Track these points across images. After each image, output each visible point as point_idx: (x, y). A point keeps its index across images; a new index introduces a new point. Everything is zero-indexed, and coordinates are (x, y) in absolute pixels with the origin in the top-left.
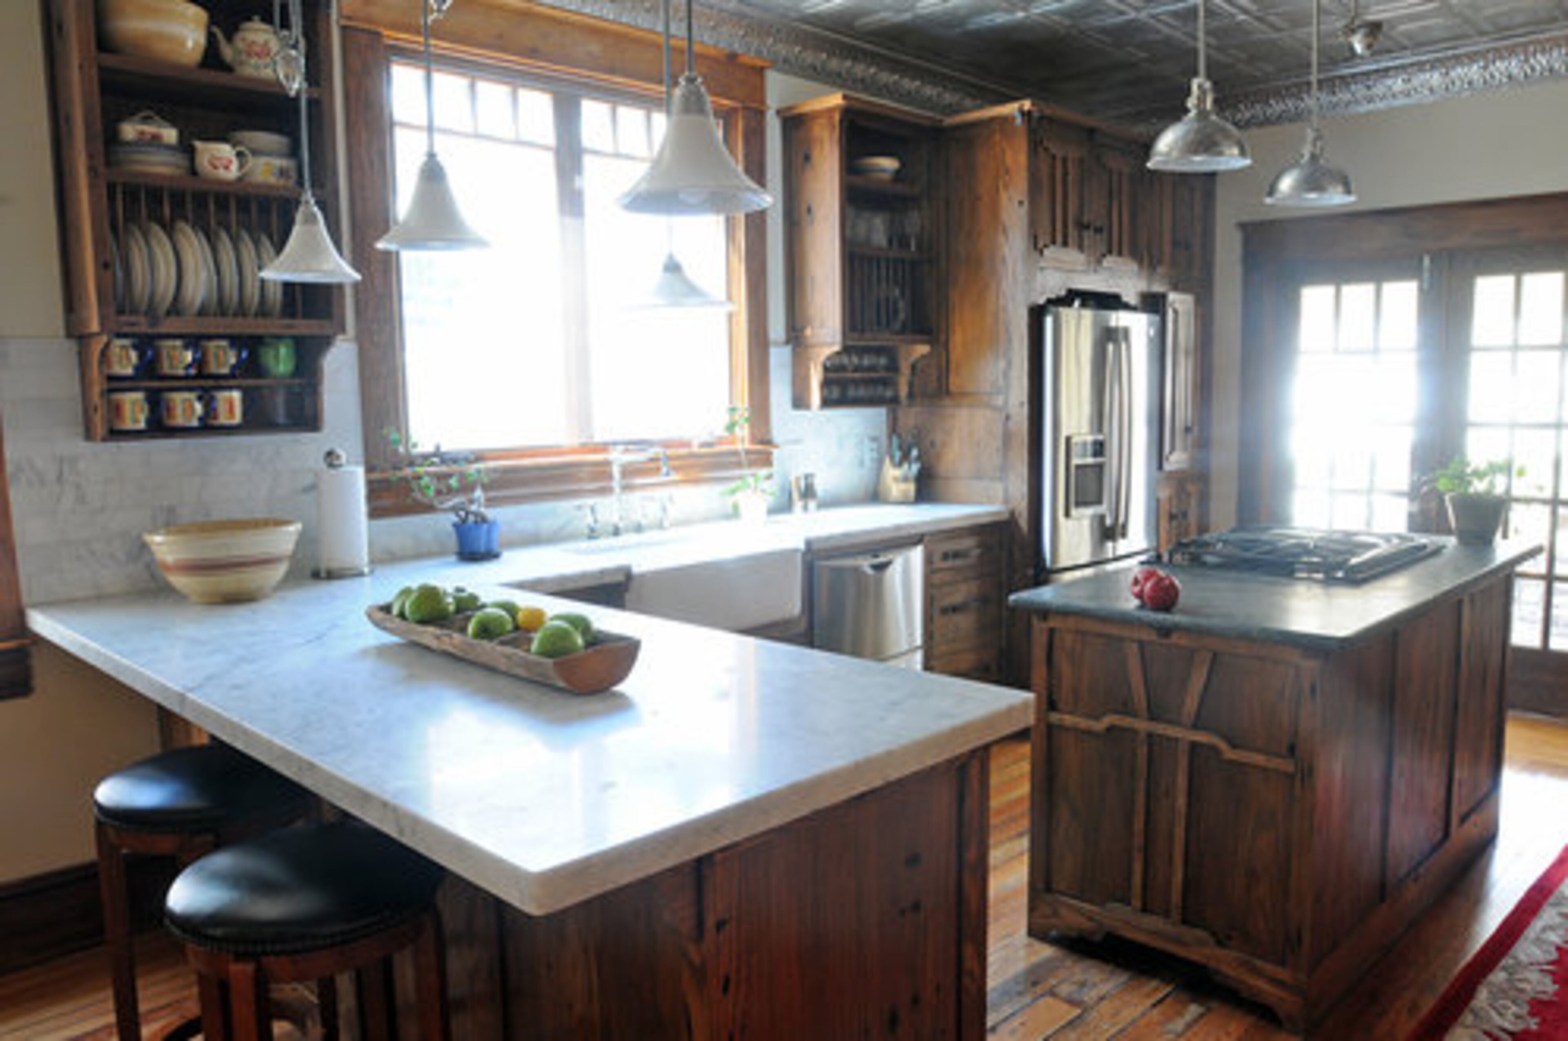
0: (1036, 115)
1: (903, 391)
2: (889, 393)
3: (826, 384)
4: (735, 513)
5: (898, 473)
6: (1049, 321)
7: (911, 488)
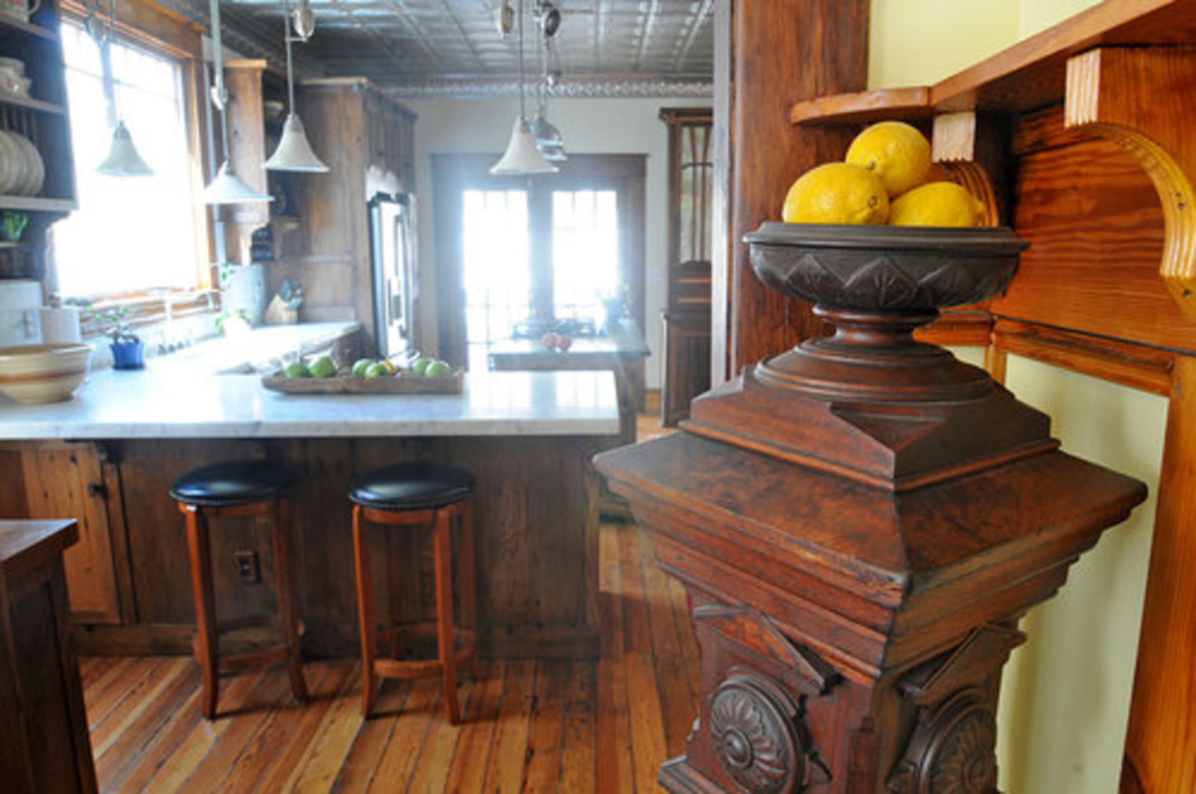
0: (366, 87)
1: (278, 252)
2: (269, 254)
3: (254, 248)
4: (221, 333)
5: (286, 305)
6: (375, 211)
7: (294, 314)
